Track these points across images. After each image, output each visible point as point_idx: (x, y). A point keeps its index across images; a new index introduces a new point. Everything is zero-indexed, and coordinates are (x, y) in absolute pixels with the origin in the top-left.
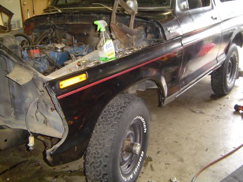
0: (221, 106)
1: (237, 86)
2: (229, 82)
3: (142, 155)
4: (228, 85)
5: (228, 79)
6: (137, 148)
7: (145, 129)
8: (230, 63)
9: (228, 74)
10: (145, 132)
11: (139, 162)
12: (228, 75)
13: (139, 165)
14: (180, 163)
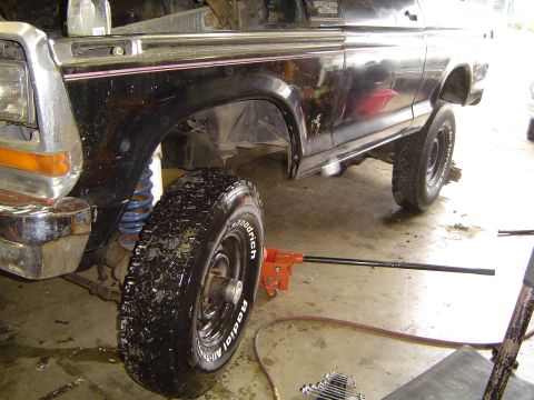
0: (410, 238)
1: (444, 199)
2: (431, 185)
3: (244, 309)
4: (428, 190)
5: (428, 177)
6: (236, 291)
7: (254, 252)
8: (435, 144)
9: (430, 166)
10: (253, 257)
11: (237, 324)
12: (430, 170)
13: (235, 330)
14: (318, 348)
